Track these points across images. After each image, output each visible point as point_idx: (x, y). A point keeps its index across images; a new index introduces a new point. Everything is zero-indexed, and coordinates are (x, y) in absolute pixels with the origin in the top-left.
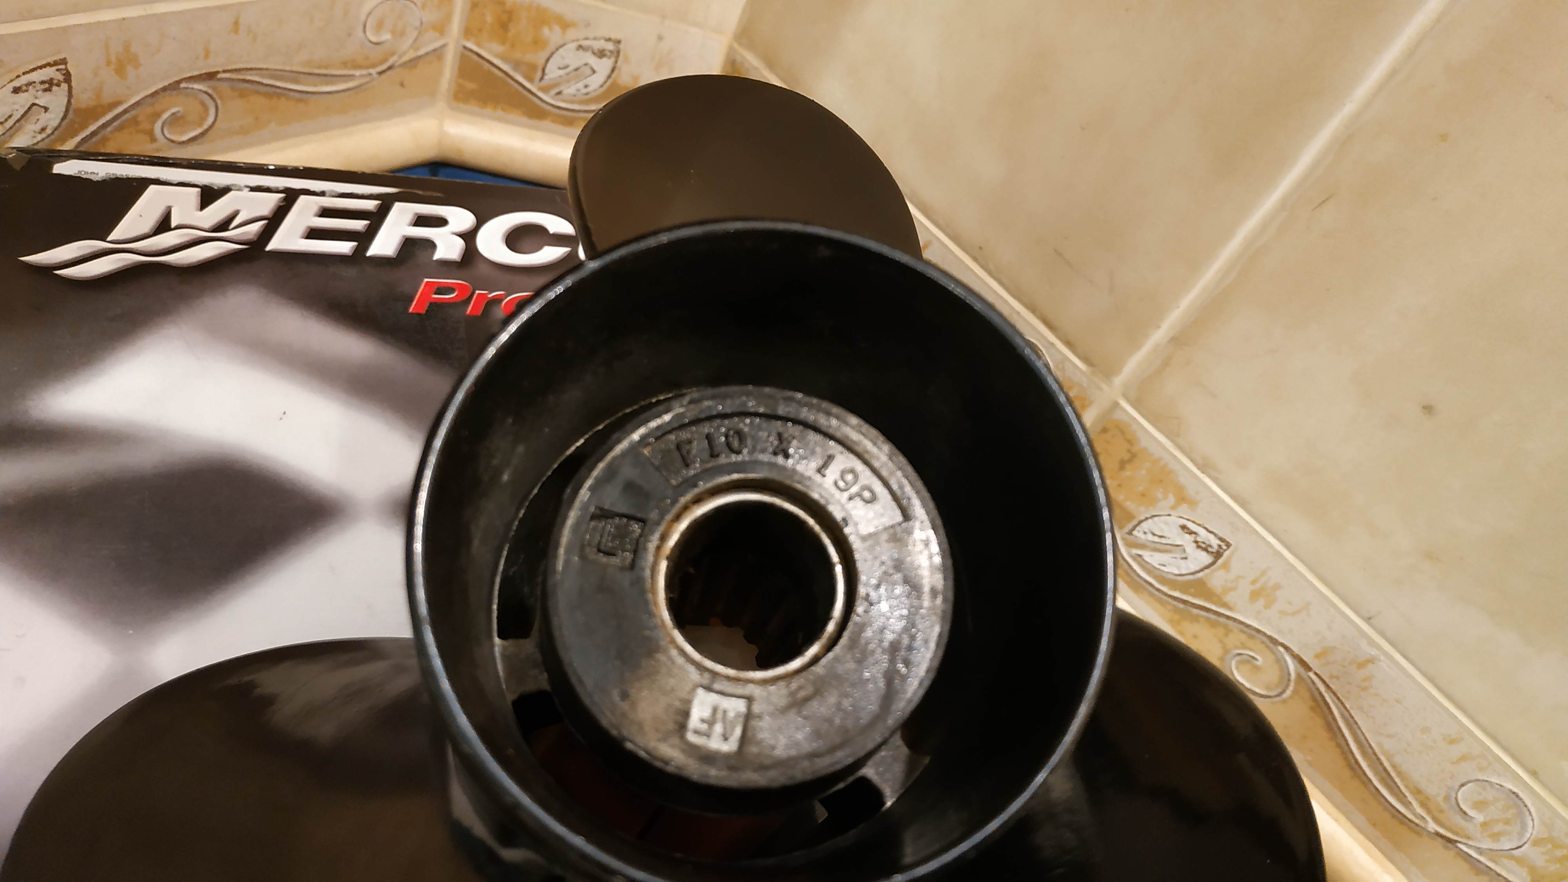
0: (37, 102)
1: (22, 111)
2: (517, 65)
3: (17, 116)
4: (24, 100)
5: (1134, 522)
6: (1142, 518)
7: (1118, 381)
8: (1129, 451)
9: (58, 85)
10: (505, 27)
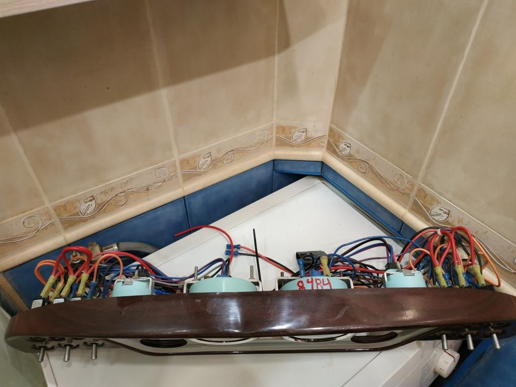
0: (207, 160)
1: (205, 162)
2: (287, 138)
5: (431, 210)
7: (419, 179)
8: (425, 194)
9: (210, 156)
10: (284, 131)
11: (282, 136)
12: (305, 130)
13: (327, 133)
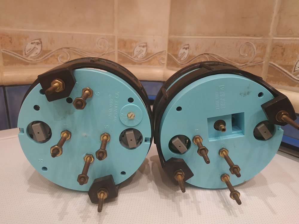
0: (36, 47)
1: (33, 48)
2: (128, 53)
3: (32, 49)
4: (33, 46)
5: (294, 67)
6: (295, 64)
7: (270, 34)
8: (282, 49)
9: (40, 44)
10: (125, 45)
11: (123, 51)
12: (145, 44)
13: (166, 49)
